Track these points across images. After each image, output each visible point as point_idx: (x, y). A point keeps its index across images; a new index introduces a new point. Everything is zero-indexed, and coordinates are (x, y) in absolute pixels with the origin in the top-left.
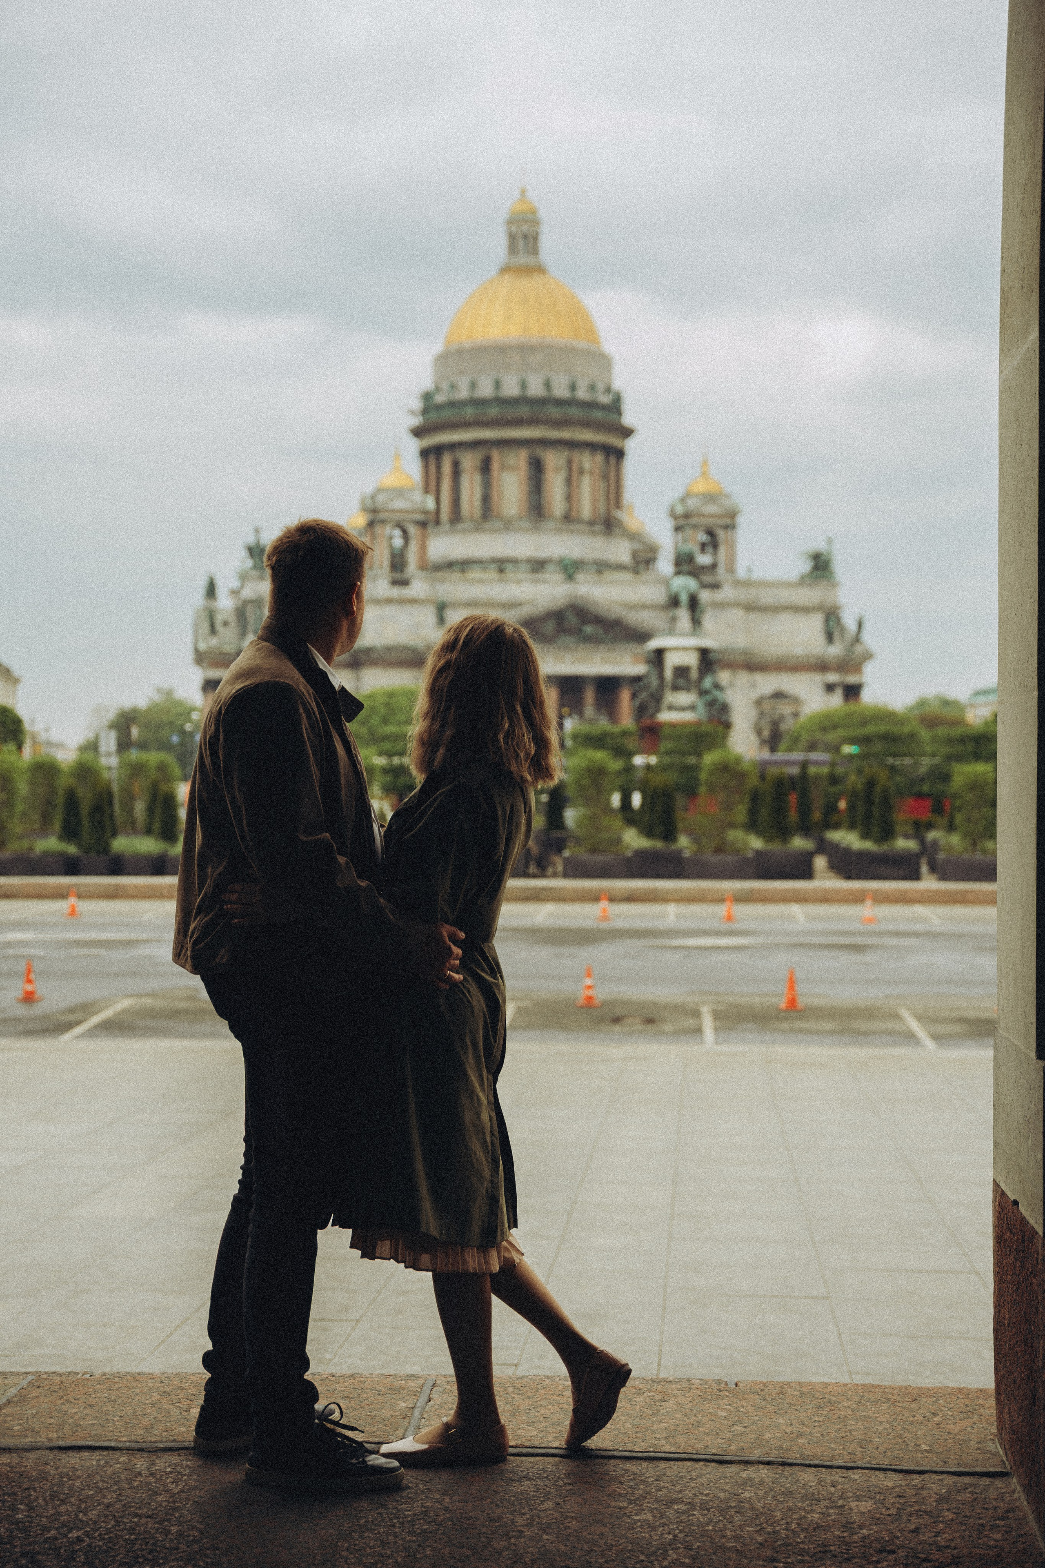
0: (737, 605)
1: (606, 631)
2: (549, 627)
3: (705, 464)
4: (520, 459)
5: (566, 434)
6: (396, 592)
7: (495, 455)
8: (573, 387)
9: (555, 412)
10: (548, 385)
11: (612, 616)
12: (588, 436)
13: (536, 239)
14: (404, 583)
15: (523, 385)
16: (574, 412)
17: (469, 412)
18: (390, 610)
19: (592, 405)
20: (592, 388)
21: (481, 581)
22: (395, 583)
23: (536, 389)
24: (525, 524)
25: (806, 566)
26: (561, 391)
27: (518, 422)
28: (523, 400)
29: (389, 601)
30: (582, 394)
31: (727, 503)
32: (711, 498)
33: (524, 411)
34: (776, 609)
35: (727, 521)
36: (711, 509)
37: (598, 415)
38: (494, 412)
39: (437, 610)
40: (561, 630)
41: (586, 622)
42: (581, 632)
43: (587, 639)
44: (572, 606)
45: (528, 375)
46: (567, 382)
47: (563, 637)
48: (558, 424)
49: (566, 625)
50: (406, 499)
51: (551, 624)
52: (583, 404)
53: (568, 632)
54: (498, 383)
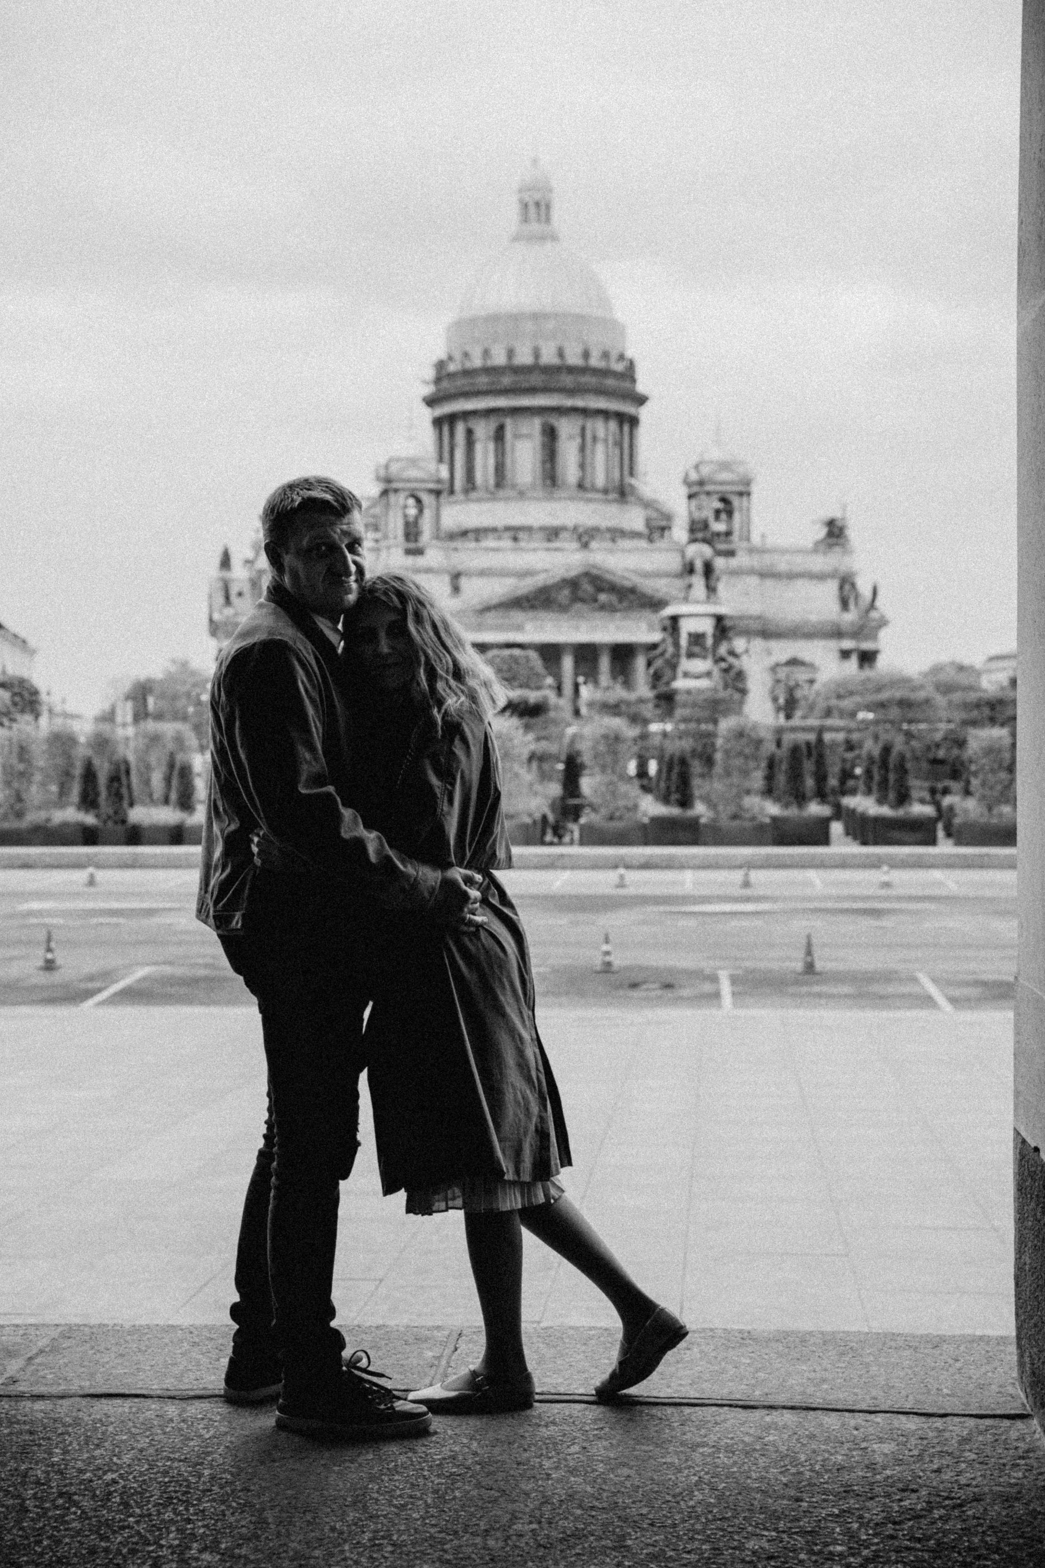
0: (751, 572)
1: (621, 601)
2: (563, 595)
3: (717, 430)
4: (535, 425)
5: (579, 402)
6: (410, 561)
7: (509, 422)
8: (586, 355)
9: (568, 380)
10: (561, 353)
11: (627, 584)
12: (601, 404)
13: (548, 207)
14: (419, 552)
15: (537, 354)
16: (587, 380)
17: (482, 381)
19: (606, 373)
20: (605, 355)
21: (495, 550)
22: (409, 552)
23: (549, 357)
24: (540, 493)
25: (822, 532)
26: (573, 359)
27: (532, 390)
28: (535, 368)
30: (595, 362)
31: (741, 470)
32: (725, 466)
33: (536, 380)
34: (792, 576)
35: (741, 488)
36: (725, 476)
37: (610, 382)
38: (506, 380)
39: (452, 579)
40: (576, 598)
41: (600, 590)
42: (596, 600)
43: (602, 608)
44: (587, 574)
45: (541, 343)
46: (579, 350)
47: (578, 606)
48: (571, 392)
49: (580, 594)
50: (420, 468)
51: (566, 592)
52: (595, 372)
53: (582, 600)
54: (510, 353)
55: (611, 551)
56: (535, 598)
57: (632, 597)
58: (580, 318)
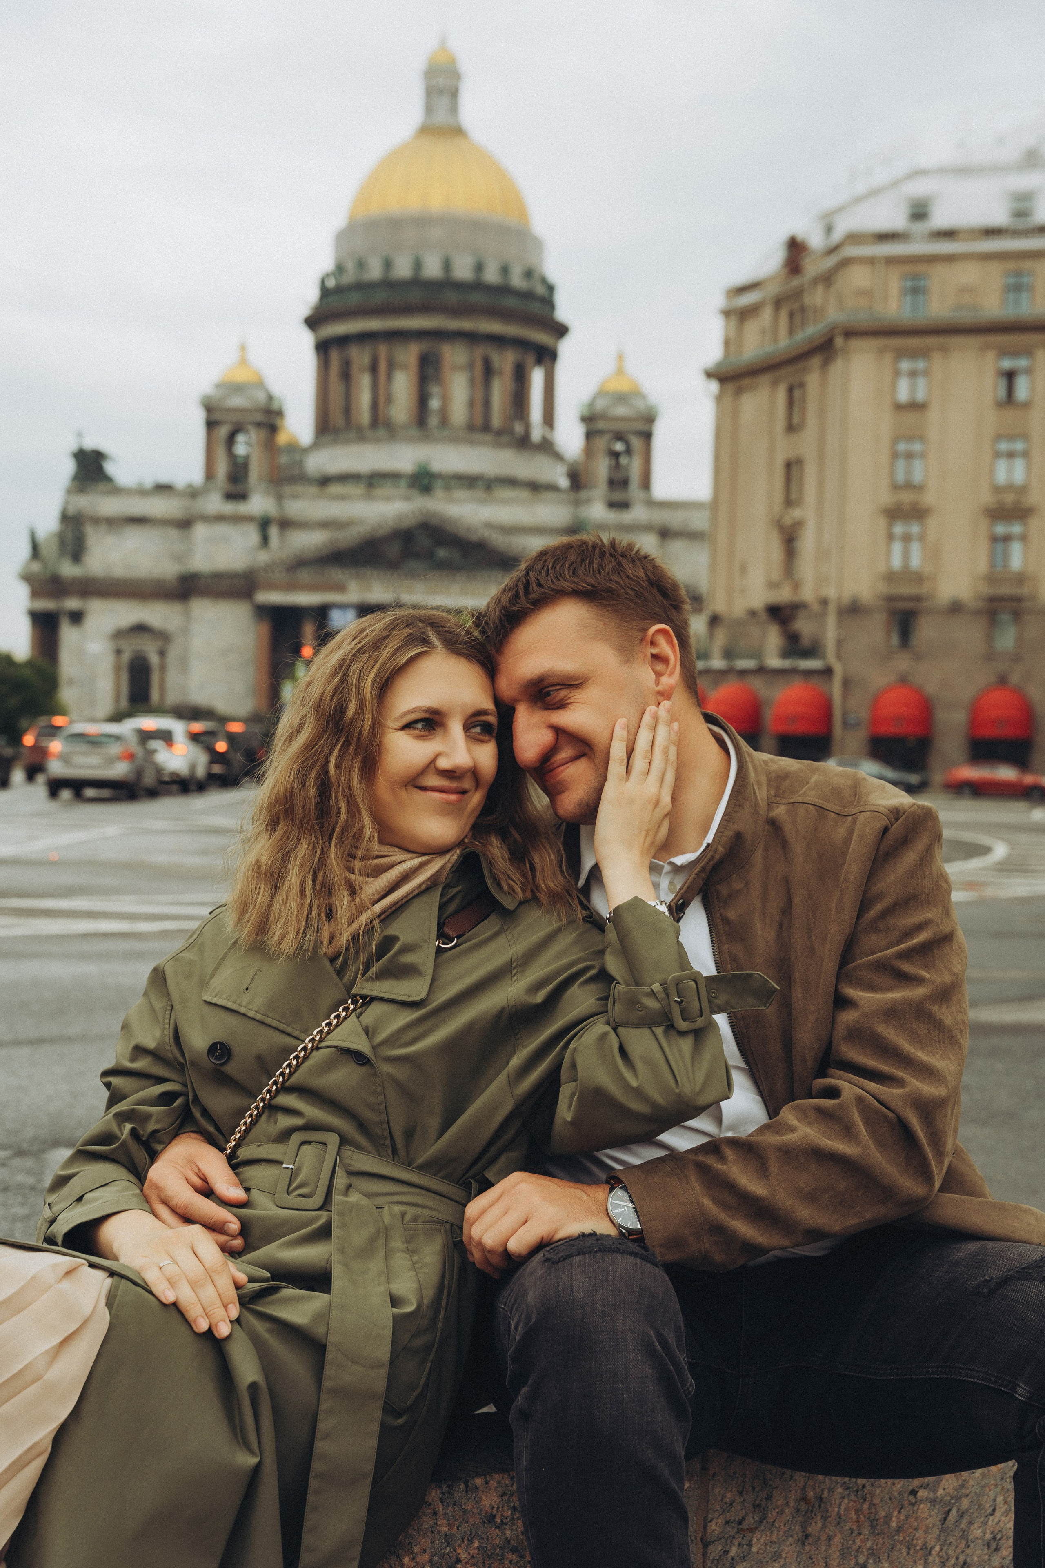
0: (649, 529)
1: (464, 558)
2: (394, 551)
3: (620, 357)
4: (411, 353)
5: (466, 325)
6: (229, 507)
7: (383, 350)
8: (479, 267)
9: (452, 297)
10: (447, 265)
11: (474, 537)
12: (496, 327)
13: (455, 93)
14: (242, 499)
15: (418, 265)
16: (476, 298)
17: (354, 299)
18: (220, 529)
19: (504, 290)
20: (505, 268)
21: (342, 498)
22: (228, 497)
23: (433, 269)
24: (414, 432)
26: (463, 271)
27: (407, 310)
28: (417, 282)
29: (220, 518)
30: (491, 276)
31: (642, 404)
33: (415, 296)
35: (640, 426)
36: (621, 411)
37: (511, 302)
38: (380, 297)
39: (259, 529)
40: (410, 554)
41: (440, 544)
42: (433, 556)
43: (440, 567)
44: (422, 525)
45: (424, 253)
46: (471, 262)
47: (413, 564)
48: (457, 312)
49: (415, 549)
50: (245, 396)
51: (398, 546)
52: (491, 289)
53: (417, 556)
54: (388, 264)
55: (482, 502)
56: (359, 553)
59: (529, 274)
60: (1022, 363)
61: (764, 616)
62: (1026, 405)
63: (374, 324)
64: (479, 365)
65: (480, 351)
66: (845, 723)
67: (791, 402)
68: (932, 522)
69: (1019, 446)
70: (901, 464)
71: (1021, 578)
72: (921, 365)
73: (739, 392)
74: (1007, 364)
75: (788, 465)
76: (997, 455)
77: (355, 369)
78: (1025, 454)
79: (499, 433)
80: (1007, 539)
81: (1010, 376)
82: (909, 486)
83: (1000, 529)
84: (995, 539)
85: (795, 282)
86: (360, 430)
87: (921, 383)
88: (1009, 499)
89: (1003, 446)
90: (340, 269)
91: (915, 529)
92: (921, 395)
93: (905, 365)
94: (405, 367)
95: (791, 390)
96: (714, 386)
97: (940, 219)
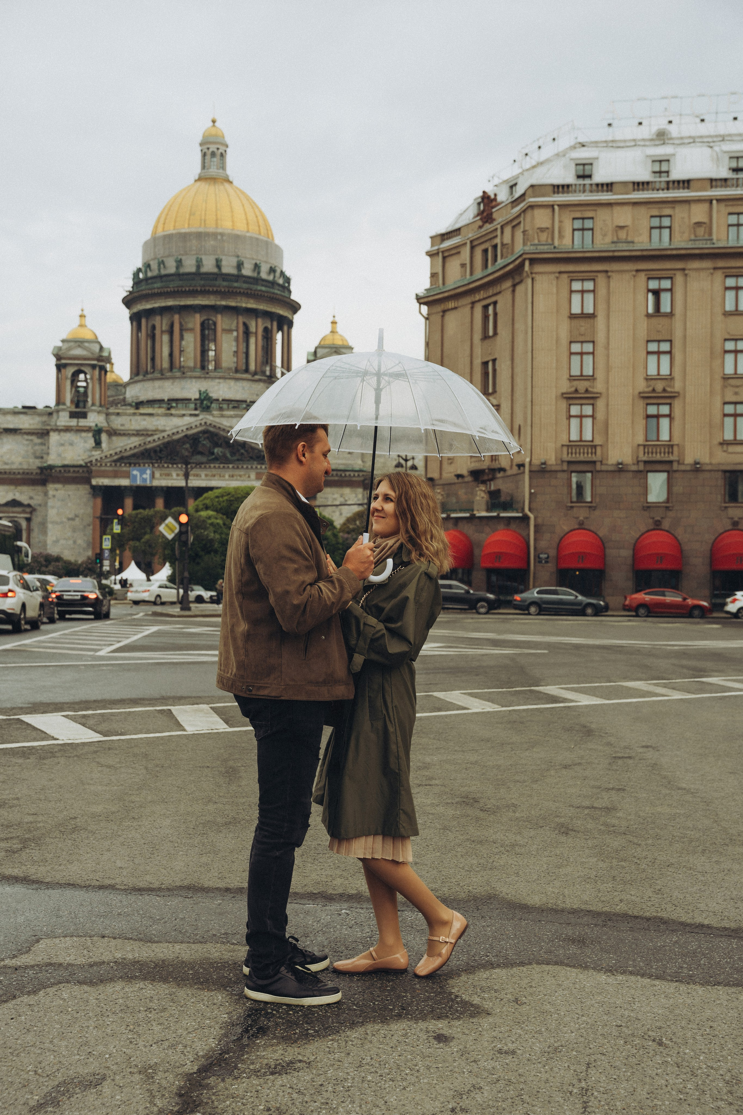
1: (233, 454)
2: (185, 450)
3: (334, 323)
4: (196, 320)
5: (232, 302)
6: (74, 422)
7: (176, 318)
8: (240, 265)
10: (219, 264)
12: (251, 304)
13: (223, 156)
14: (84, 415)
15: (199, 263)
16: (239, 285)
17: (157, 285)
18: (68, 436)
19: (257, 280)
20: (257, 267)
21: (151, 415)
22: (73, 415)
23: (209, 266)
24: (198, 373)
26: (228, 267)
27: (193, 293)
28: (198, 274)
29: (67, 429)
30: (247, 271)
33: (197, 284)
37: (261, 288)
38: (174, 285)
39: (94, 436)
40: (196, 452)
41: (217, 445)
42: (213, 454)
43: (216, 459)
44: (204, 432)
45: (204, 257)
46: (234, 261)
47: (199, 457)
48: (226, 294)
49: (200, 449)
50: (85, 348)
51: (187, 446)
52: (248, 279)
53: (201, 453)
54: (179, 263)
56: (161, 451)
57: (242, 451)
58: (237, 238)
59: (272, 270)
60: (666, 284)
61: (469, 479)
62: (671, 315)
63: (170, 303)
64: (241, 329)
65: (241, 319)
66: (538, 559)
67: (486, 317)
68: (600, 404)
69: (665, 347)
70: (576, 360)
71: (670, 447)
72: (589, 285)
73: (444, 312)
74: (653, 285)
75: (485, 364)
76: (649, 353)
77: (158, 332)
78: (670, 352)
79: (255, 373)
80: (658, 416)
81: (656, 293)
82: (582, 377)
83: (652, 410)
84: (648, 416)
85: (488, 227)
86: (162, 372)
87: (589, 298)
88: (659, 386)
89: (653, 347)
90: (148, 266)
91: (588, 410)
92: (589, 309)
93: (577, 286)
94: (192, 330)
95: (486, 307)
96: (425, 309)
97: (600, 176)
